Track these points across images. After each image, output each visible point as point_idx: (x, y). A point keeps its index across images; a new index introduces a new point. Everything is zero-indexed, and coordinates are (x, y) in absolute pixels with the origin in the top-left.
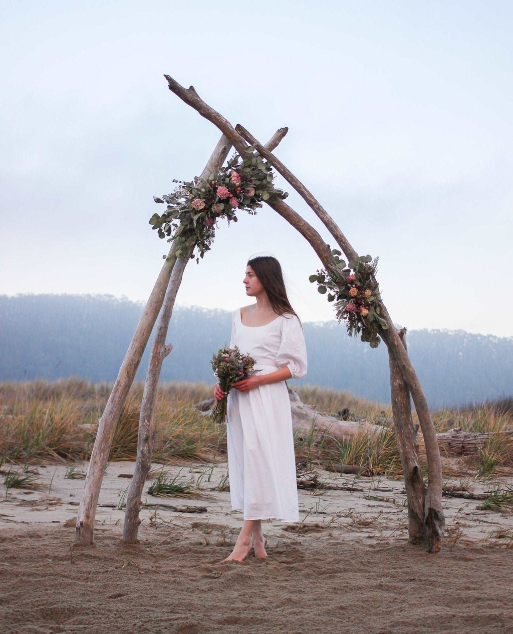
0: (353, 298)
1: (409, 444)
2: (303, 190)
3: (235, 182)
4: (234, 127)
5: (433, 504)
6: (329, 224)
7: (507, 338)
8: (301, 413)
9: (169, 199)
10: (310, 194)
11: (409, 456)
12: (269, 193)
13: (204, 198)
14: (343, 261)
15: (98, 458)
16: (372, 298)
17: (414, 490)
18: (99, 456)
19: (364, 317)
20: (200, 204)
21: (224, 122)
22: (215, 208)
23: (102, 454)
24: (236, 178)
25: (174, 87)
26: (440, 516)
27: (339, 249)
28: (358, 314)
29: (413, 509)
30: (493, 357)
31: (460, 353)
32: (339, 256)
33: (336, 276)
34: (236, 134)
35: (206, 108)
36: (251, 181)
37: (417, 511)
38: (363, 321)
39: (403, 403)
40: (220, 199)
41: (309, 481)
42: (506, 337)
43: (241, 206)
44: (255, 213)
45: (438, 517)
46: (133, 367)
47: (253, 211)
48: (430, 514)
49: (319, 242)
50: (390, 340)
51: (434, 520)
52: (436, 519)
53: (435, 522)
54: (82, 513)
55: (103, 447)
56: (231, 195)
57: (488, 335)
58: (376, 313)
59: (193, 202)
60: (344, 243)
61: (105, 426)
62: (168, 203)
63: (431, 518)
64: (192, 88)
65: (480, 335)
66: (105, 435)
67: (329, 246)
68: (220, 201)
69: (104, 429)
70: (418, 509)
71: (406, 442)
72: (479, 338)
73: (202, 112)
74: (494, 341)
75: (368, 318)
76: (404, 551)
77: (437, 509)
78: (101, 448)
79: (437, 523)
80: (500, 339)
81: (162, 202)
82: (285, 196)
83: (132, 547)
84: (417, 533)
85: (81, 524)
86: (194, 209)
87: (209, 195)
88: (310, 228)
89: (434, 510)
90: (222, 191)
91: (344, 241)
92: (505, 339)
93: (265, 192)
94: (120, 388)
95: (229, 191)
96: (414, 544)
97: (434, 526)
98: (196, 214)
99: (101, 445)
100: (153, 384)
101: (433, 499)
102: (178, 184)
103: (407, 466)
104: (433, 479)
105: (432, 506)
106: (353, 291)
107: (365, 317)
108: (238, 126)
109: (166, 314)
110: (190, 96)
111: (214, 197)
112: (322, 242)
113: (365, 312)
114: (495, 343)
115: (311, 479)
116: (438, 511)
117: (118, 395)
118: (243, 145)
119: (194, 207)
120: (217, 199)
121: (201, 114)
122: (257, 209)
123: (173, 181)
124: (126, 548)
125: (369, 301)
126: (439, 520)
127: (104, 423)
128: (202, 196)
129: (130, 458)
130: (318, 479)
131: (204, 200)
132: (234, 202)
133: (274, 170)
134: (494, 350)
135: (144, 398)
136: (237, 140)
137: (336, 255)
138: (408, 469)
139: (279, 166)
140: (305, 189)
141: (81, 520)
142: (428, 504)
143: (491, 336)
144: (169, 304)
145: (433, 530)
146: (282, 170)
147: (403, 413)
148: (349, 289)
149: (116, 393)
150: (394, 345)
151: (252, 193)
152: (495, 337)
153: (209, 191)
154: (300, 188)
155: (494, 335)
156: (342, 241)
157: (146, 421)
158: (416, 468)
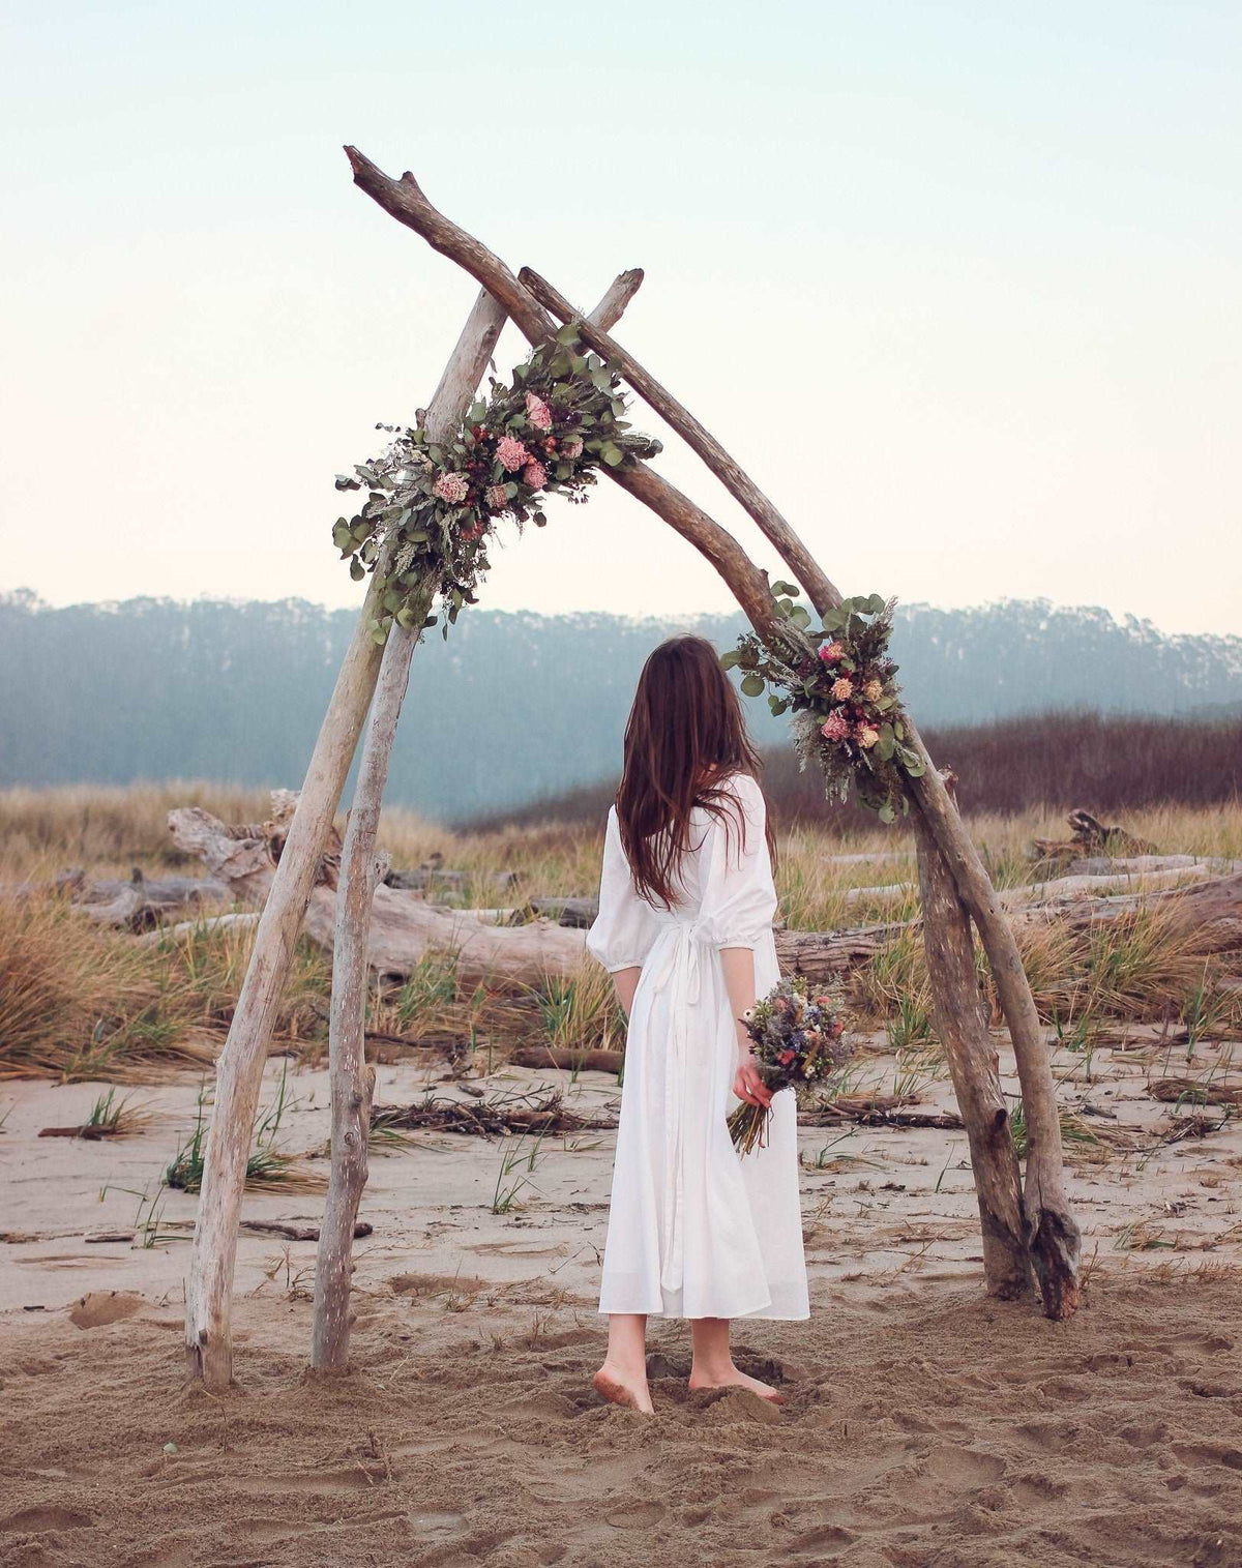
0: (840, 703)
1: (978, 1055)
2: (697, 432)
3: (539, 425)
4: (516, 274)
5: (1046, 1197)
6: (764, 518)
7: (564, 616)
8: (390, 913)
9: (373, 479)
10: (714, 442)
11: (980, 1084)
12: (619, 446)
13: (463, 470)
14: (800, 610)
15: (226, 1163)
16: (887, 702)
17: (997, 1166)
18: (229, 1155)
19: (865, 750)
20: (454, 486)
21: (494, 264)
22: (494, 496)
23: (236, 1152)
24: (541, 414)
25: (367, 177)
26: (1067, 1228)
27: (792, 580)
28: (852, 742)
29: (997, 1213)
30: (535, 663)
31: (456, 660)
32: (793, 599)
33: (792, 650)
34: (526, 293)
35: (448, 229)
36: (577, 420)
37: (1007, 1216)
38: (866, 759)
39: (960, 955)
40: (506, 473)
41: (537, 1110)
42: (561, 614)
43: (551, 484)
44: (584, 500)
45: (1063, 1230)
46: (295, 917)
47: (578, 495)
48: (1043, 1223)
49: (742, 563)
50: (927, 803)
51: (1055, 1239)
52: (1058, 1236)
53: (1058, 1243)
54: (201, 1308)
55: (236, 1130)
56: (533, 460)
57: (519, 612)
58: (896, 738)
59: (439, 483)
60: (806, 565)
61: (238, 1077)
62: (372, 486)
63: (1047, 1234)
64: (407, 176)
65: (499, 612)
66: (239, 1100)
67: (765, 573)
68: (508, 477)
69: (237, 1085)
70: (1007, 1212)
71: (971, 1051)
72: (497, 620)
73: (438, 241)
74: (535, 626)
75: (876, 751)
76: (991, 1321)
77: (1059, 1212)
78: (231, 1135)
79: (1062, 1245)
80: (546, 621)
81: (356, 487)
82: (651, 450)
83: (344, 1384)
84: (1011, 1272)
85: (203, 1338)
86: (440, 500)
87: (479, 463)
88: (717, 531)
89: (1053, 1214)
90: (510, 451)
91: (804, 558)
92: (558, 618)
93: (609, 443)
94: (267, 976)
95: (526, 450)
96: (1004, 1299)
97: (1056, 1251)
98: (444, 512)
99: (232, 1127)
100: (357, 960)
101: (1047, 1185)
102: (394, 436)
103: (978, 1109)
104: (1042, 1135)
105: (1048, 1204)
106: (843, 689)
107: (870, 751)
108: (526, 273)
109: (375, 776)
110: (405, 198)
111: (489, 466)
112: (749, 564)
113: (869, 737)
114: (537, 630)
115: (543, 1106)
116: (1063, 1215)
117: (262, 993)
118: (543, 321)
119: (443, 495)
120: (500, 472)
121: (434, 245)
122: (590, 489)
123: (378, 427)
124: (330, 1388)
125: (880, 708)
126: (1065, 1236)
127: (233, 1069)
128: (458, 466)
129: (19, 1073)
130: (563, 1106)
131: (467, 476)
132: (537, 476)
133: (624, 387)
134: (536, 647)
135: (338, 997)
136: (528, 310)
137: (785, 596)
138: (980, 1115)
139: (634, 373)
140: (703, 431)
141: (200, 1327)
142: (1037, 1198)
143: (525, 613)
144: (383, 748)
145: (1054, 1261)
146: (644, 384)
147: (961, 978)
148: (831, 682)
149: (256, 990)
150: (939, 814)
151: (577, 451)
152: (536, 616)
153: (478, 451)
154: (689, 427)
155: (532, 610)
156: (799, 559)
157: (350, 1058)
158: (1002, 1114)
